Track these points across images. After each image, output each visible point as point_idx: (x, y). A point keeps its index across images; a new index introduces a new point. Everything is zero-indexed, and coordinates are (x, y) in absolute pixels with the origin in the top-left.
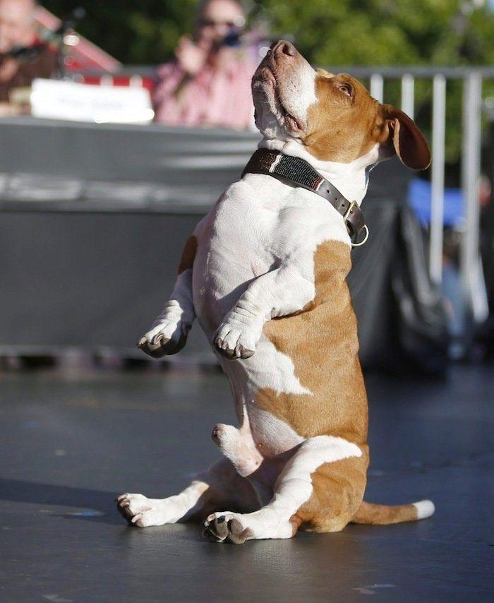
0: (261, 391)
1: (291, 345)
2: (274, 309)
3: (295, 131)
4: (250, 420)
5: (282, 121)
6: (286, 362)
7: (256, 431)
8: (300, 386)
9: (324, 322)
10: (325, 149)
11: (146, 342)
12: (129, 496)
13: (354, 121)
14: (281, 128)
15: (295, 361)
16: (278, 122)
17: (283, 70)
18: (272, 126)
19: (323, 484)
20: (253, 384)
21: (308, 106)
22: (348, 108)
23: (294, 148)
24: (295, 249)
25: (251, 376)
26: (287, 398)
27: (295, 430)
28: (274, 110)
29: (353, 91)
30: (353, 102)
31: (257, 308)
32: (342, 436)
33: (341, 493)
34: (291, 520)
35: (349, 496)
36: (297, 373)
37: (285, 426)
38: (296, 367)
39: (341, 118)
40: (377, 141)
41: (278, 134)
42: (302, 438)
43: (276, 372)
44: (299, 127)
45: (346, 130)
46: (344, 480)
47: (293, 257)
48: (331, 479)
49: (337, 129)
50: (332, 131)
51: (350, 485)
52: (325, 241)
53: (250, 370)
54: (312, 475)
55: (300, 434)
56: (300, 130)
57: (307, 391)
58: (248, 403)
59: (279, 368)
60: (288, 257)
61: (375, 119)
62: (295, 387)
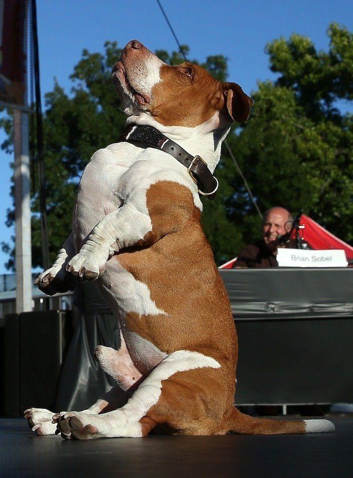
0: (128, 315)
1: (145, 274)
2: (118, 239)
3: (143, 105)
4: (126, 342)
5: (133, 99)
6: (143, 289)
7: (131, 350)
8: (156, 308)
9: (173, 253)
10: (169, 118)
11: (39, 281)
12: (34, 410)
13: (194, 94)
14: (134, 105)
15: (150, 287)
16: (131, 100)
17: (130, 59)
18: (128, 106)
19: (173, 390)
20: (123, 310)
21: (153, 85)
22: (188, 85)
23: (145, 119)
24: (133, 189)
25: (119, 303)
26: (147, 318)
27: (158, 347)
28: (126, 91)
29: (193, 72)
30: (193, 79)
31: (102, 239)
32: (198, 351)
33: (193, 398)
34: (142, 421)
35: (205, 402)
36: (153, 297)
37: (150, 345)
38: (151, 292)
39: (183, 93)
40: (216, 109)
41: (134, 110)
42: (165, 353)
43: (136, 297)
44: (146, 102)
45: (187, 101)
46: (197, 387)
47: (131, 196)
48: (183, 386)
49: (180, 100)
50: (176, 103)
51: (203, 391)
52: (159, 182)
53: (117, 298)
54: (163, 382)
55: (162, 350)
56: (146, 104)
57: (162, 312)
58: (122, 327)
59: (138, 294)
60: (128, 196)
61: (215, 93)
62: (151, 309)
